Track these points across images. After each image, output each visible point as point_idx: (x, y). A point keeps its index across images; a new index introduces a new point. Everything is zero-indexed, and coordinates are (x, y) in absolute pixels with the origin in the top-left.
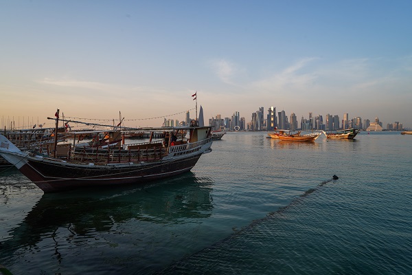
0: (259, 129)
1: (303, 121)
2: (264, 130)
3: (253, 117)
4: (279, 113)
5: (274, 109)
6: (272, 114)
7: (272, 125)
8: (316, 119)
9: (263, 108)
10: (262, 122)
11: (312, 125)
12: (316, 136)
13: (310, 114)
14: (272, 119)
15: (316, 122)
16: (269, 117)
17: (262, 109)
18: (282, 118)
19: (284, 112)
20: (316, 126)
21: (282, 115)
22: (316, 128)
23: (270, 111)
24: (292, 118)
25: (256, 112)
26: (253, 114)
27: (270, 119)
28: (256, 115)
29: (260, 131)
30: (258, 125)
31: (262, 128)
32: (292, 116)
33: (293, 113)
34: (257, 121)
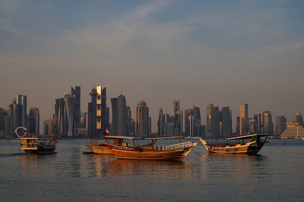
0: (70, 134)
1: (162, 117)
2: (81, 137)
3: (57, 107)
4: (114, 101)
5: (104, 91)
6: (99, 102)
7: (99, 125)
8: (187, 115)
9: (78, 88)
10: (76, 118)
11: (179, 126)
12: (186, 149)
13: (177, 105)
14: (99, 113)
15: (187, 120)
16: (92, 107)
17: (77, 91)
18: (120, 112)
19: (123, 98)
20: (187, 128)
21: (119, 104)
22: (187, 134)
23: (94, 94)
24: (140, 111)
25: (65, 96)
26: (57, 101)
27: (94, 112)
28: (64, 103)
29: (73, 138)
30: (68, 126)
31: (77, 131)
32: (140, 107)
33: (143, 101)
34: (67, 117)
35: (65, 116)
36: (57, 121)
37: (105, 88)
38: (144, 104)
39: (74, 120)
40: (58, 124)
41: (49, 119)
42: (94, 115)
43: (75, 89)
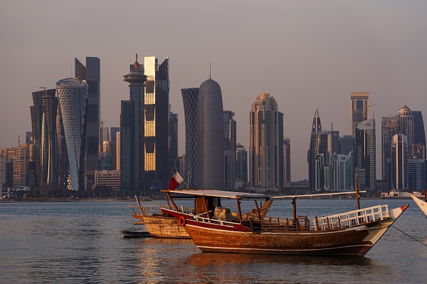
0: (72, 184)
1: (319, 140)
2: (104, 192)
3: (36, 112)
4: (191, 96)
5: (162, 70)
6: (150, 99)
7: (150, 162)
8: (388, 132)
9: (94, 63)
10: (89, 143)
11: (367, 163)
14: (150, 129)
15: (387, 146)
16: (132, 112)
17: (89, 70)
18: (206, 126)
19: (213, 88)
20: (389, 168)
21: (205, 104)
22: (388, 184)
23: (136, 77)
24: (261, 122)
25: (58, 84)
26: (37, 96)
27: (137, 128)
28: (56, 101)
29: (80, 197)
30: (67, 164)
31: (91, 177)
32: (260, 113)
33: (267, 96)
34: (64, 141)
35: (59, 136)
36: (36, 151)
37: (166, 62)
38: (270, 103)
39: (82, 149)
40: (39, 159)
41: (17, 146)
42: (137, 133)
43: (85, 64)
